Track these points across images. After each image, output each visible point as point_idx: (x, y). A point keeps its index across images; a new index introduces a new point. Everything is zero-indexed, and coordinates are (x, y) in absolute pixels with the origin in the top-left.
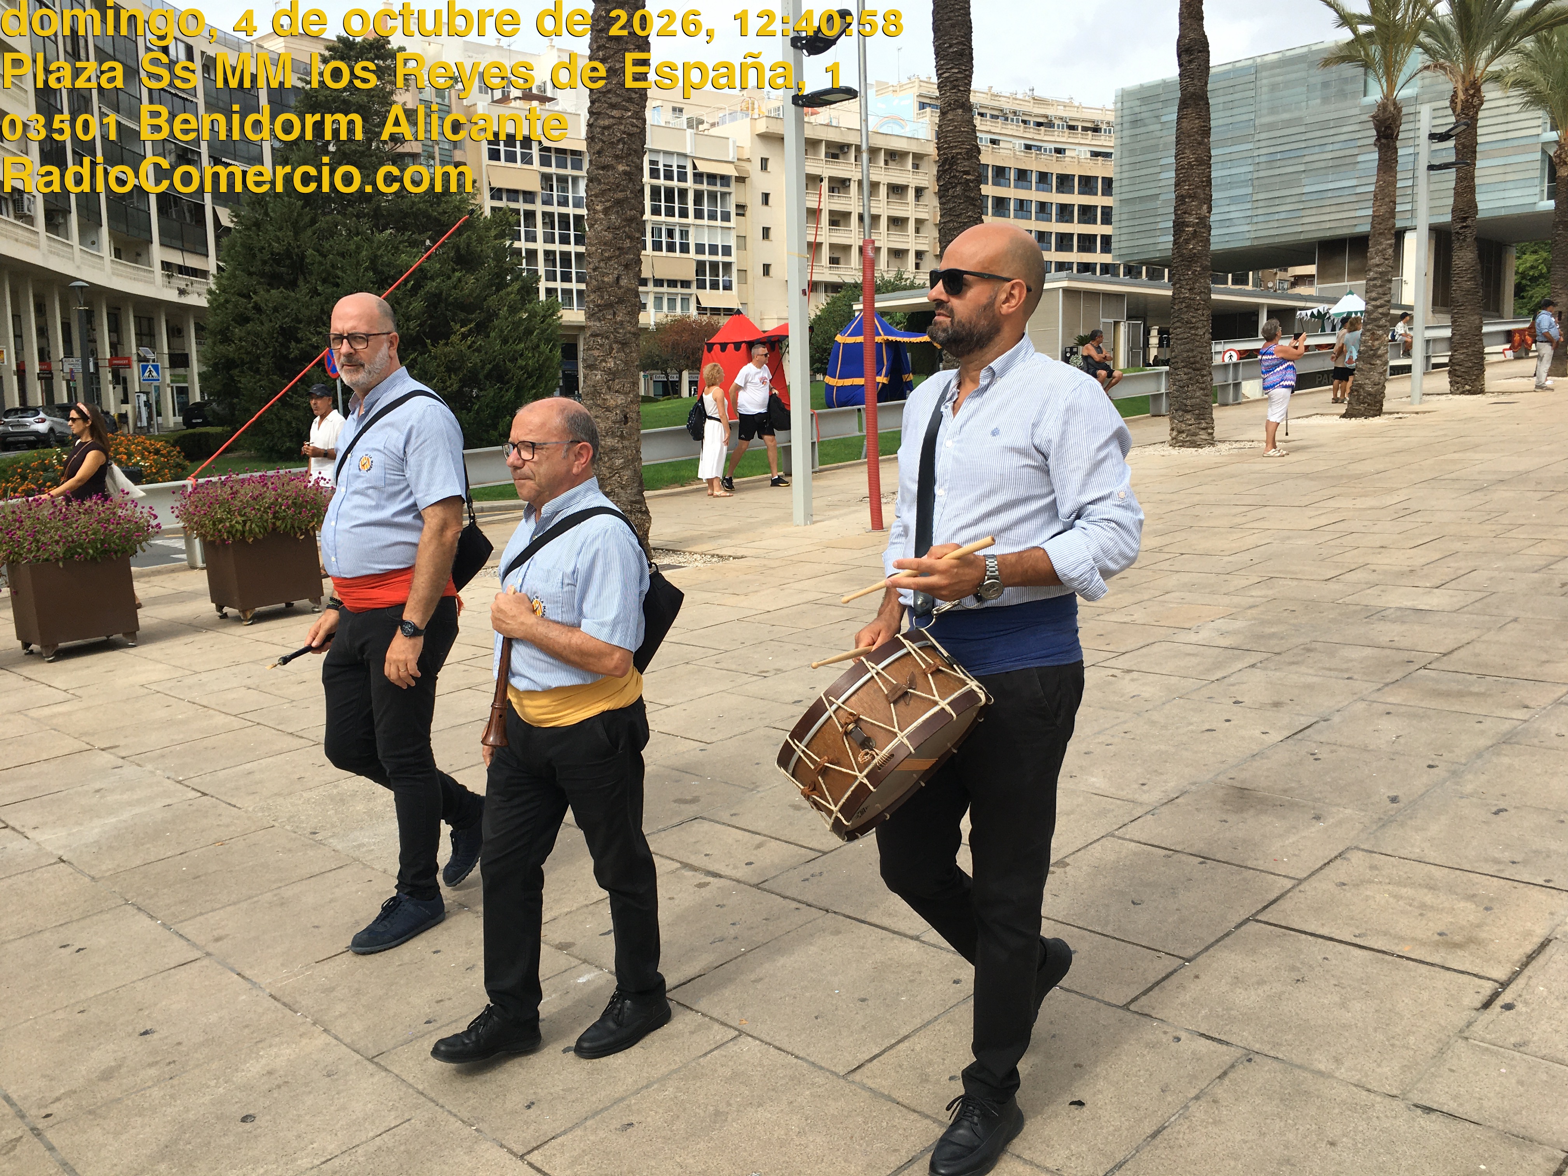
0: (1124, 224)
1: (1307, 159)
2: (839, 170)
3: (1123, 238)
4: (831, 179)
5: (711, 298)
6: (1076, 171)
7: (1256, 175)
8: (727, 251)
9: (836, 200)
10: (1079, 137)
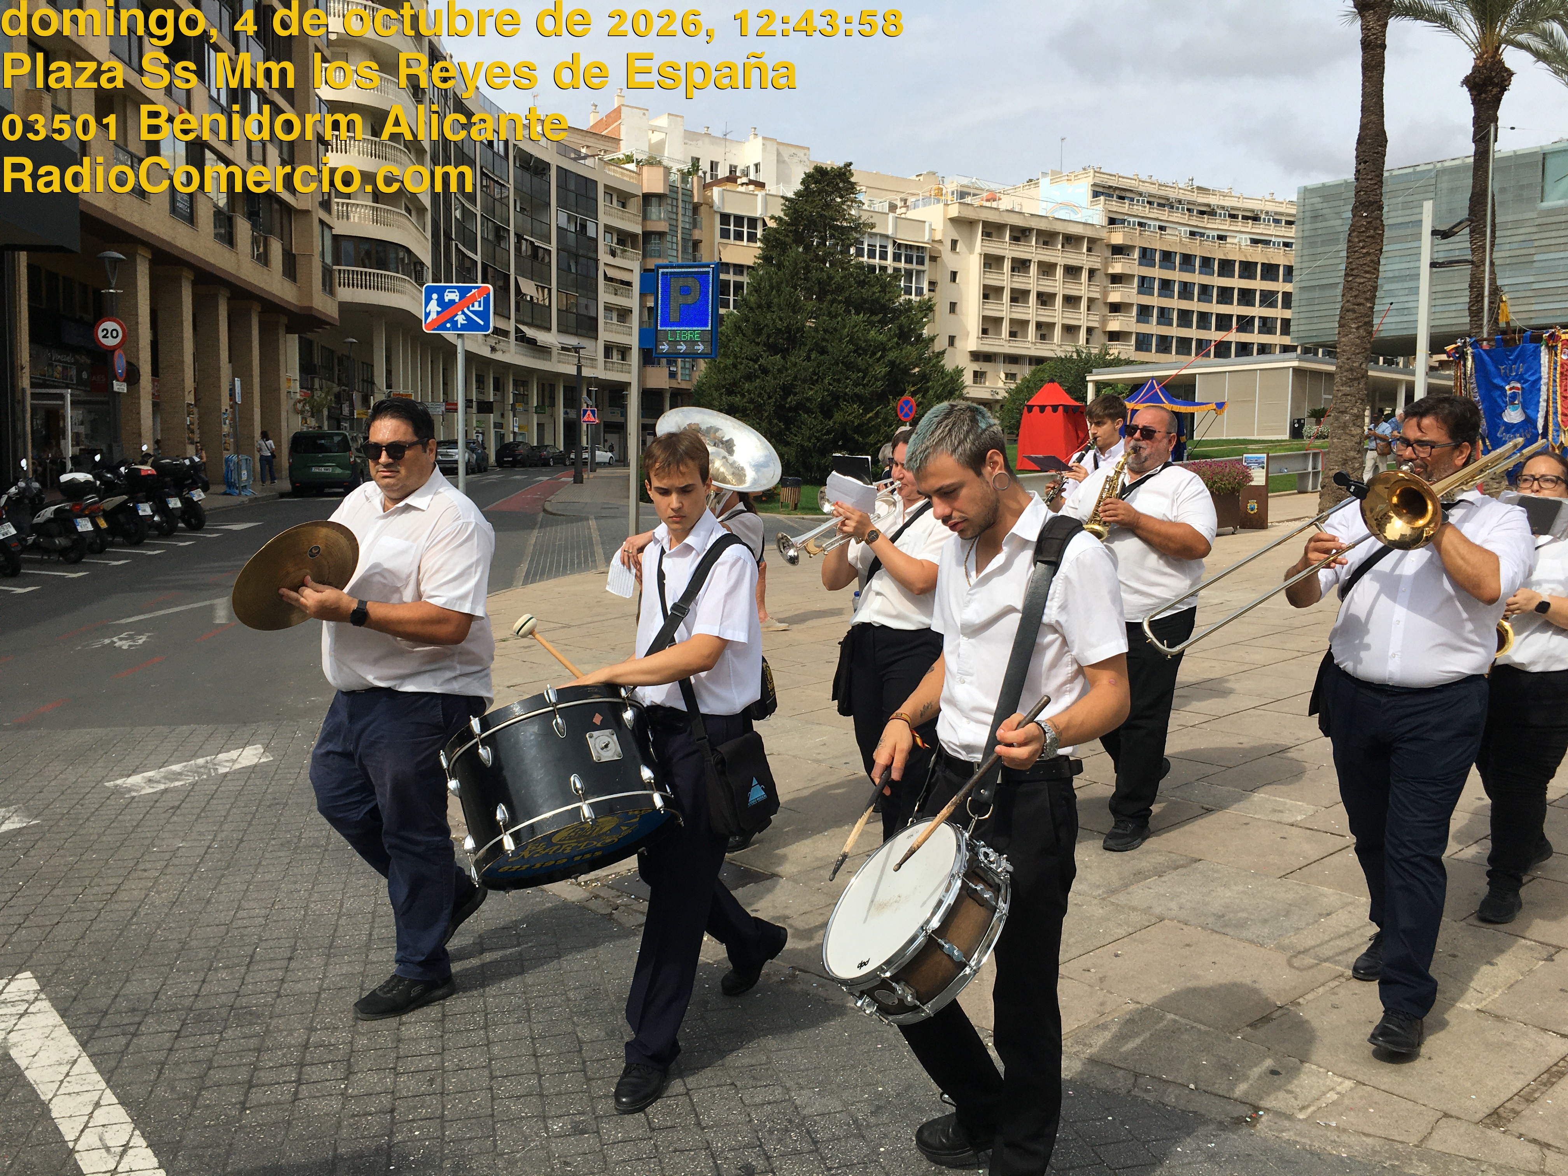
0: (1303, 309)
2: (1022, 251)
3: (1302, 321)
4: (1014, 260)
6: (1237, 257)
9: (1015, 279)
10: (1239, 226)
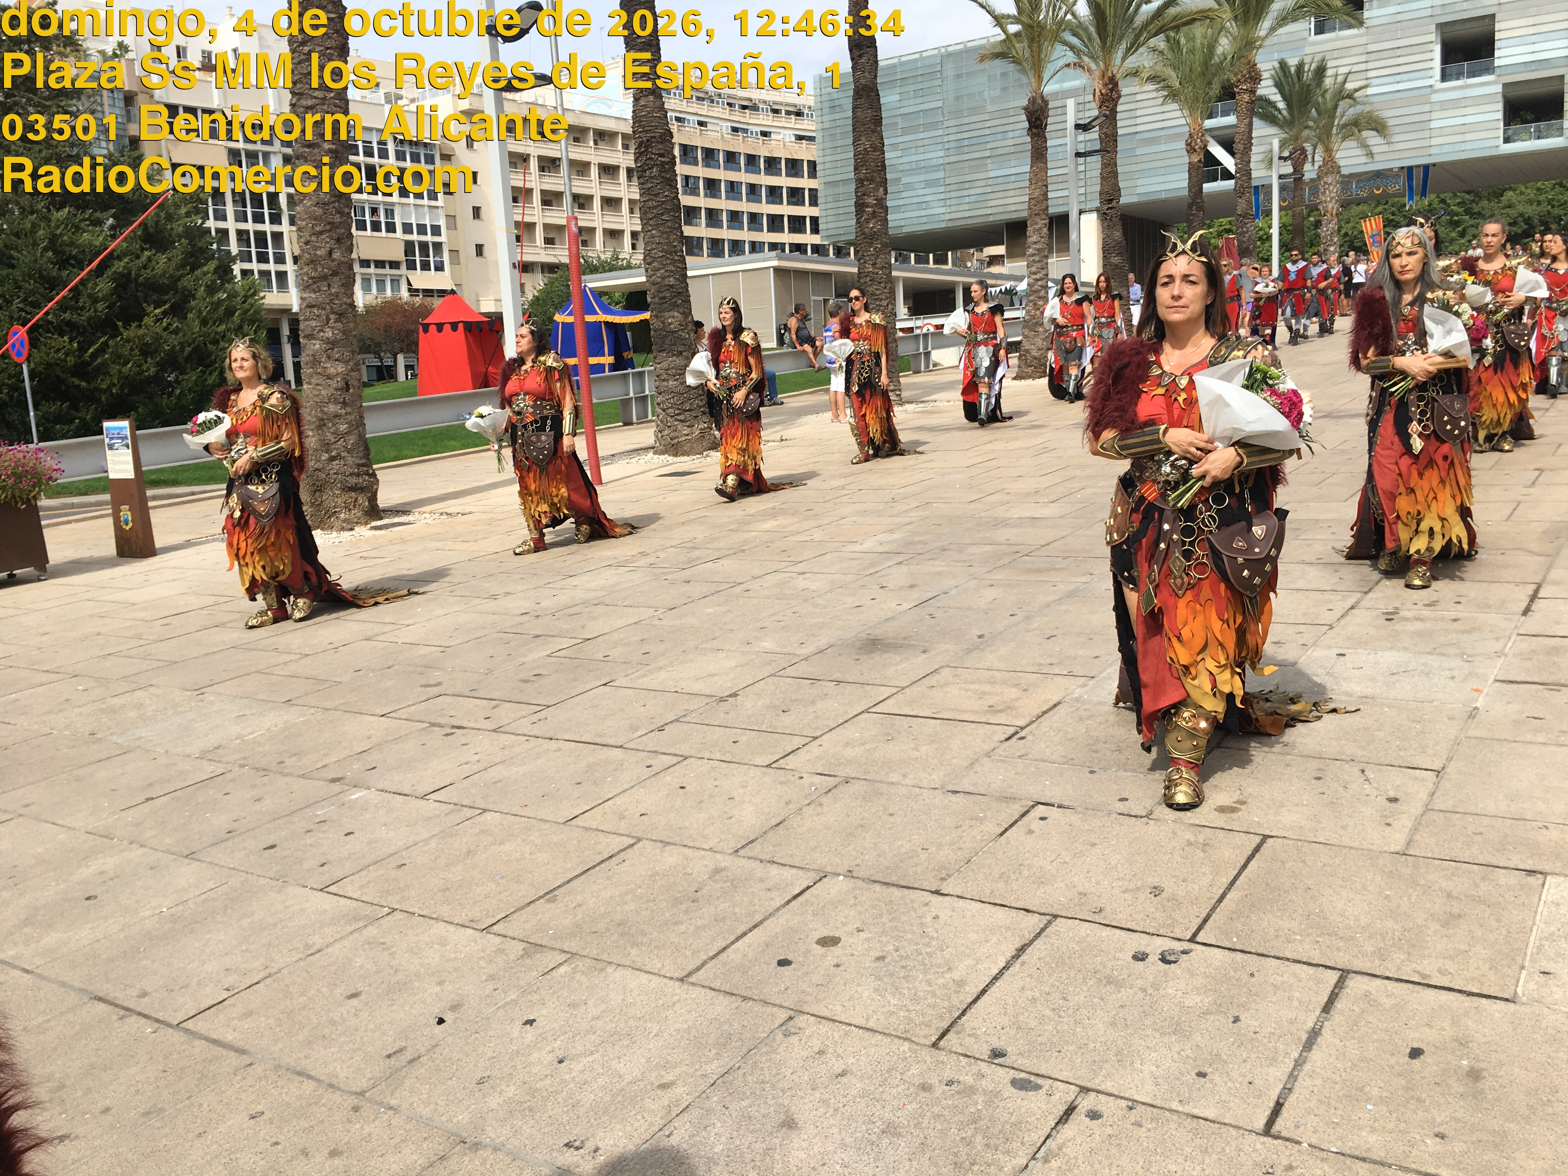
0: (830, 206)
1: (989, 146)
2: (550, 149)
3: (830, 219)
4: (541, 158)
5: (423, 280)
6: (782, 154)
7: (947, 160)
8: (436, 230)
9: (546, 180)
10: (782, 121)
